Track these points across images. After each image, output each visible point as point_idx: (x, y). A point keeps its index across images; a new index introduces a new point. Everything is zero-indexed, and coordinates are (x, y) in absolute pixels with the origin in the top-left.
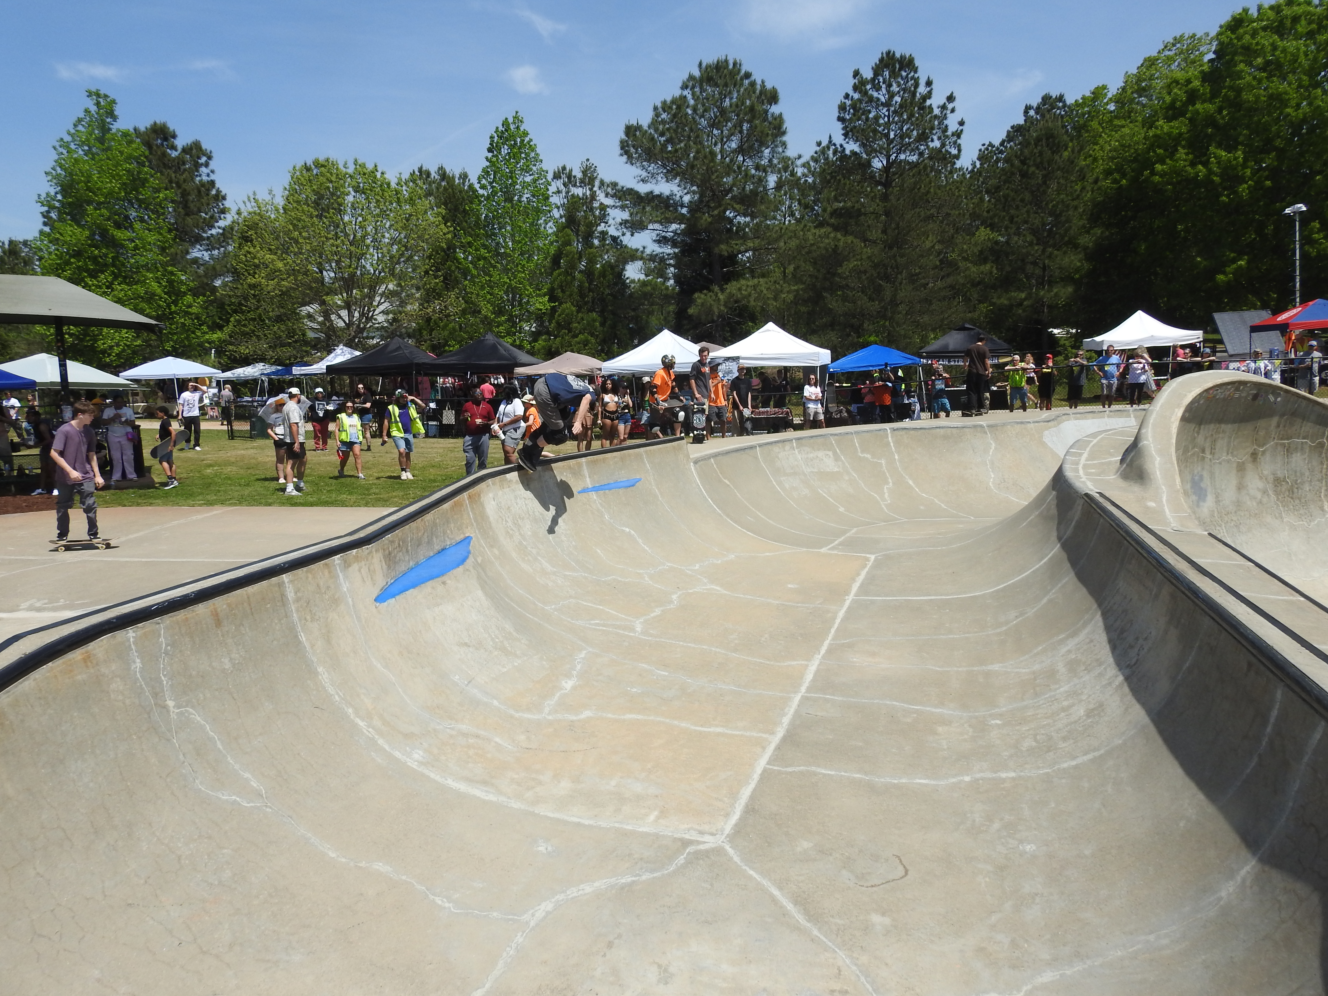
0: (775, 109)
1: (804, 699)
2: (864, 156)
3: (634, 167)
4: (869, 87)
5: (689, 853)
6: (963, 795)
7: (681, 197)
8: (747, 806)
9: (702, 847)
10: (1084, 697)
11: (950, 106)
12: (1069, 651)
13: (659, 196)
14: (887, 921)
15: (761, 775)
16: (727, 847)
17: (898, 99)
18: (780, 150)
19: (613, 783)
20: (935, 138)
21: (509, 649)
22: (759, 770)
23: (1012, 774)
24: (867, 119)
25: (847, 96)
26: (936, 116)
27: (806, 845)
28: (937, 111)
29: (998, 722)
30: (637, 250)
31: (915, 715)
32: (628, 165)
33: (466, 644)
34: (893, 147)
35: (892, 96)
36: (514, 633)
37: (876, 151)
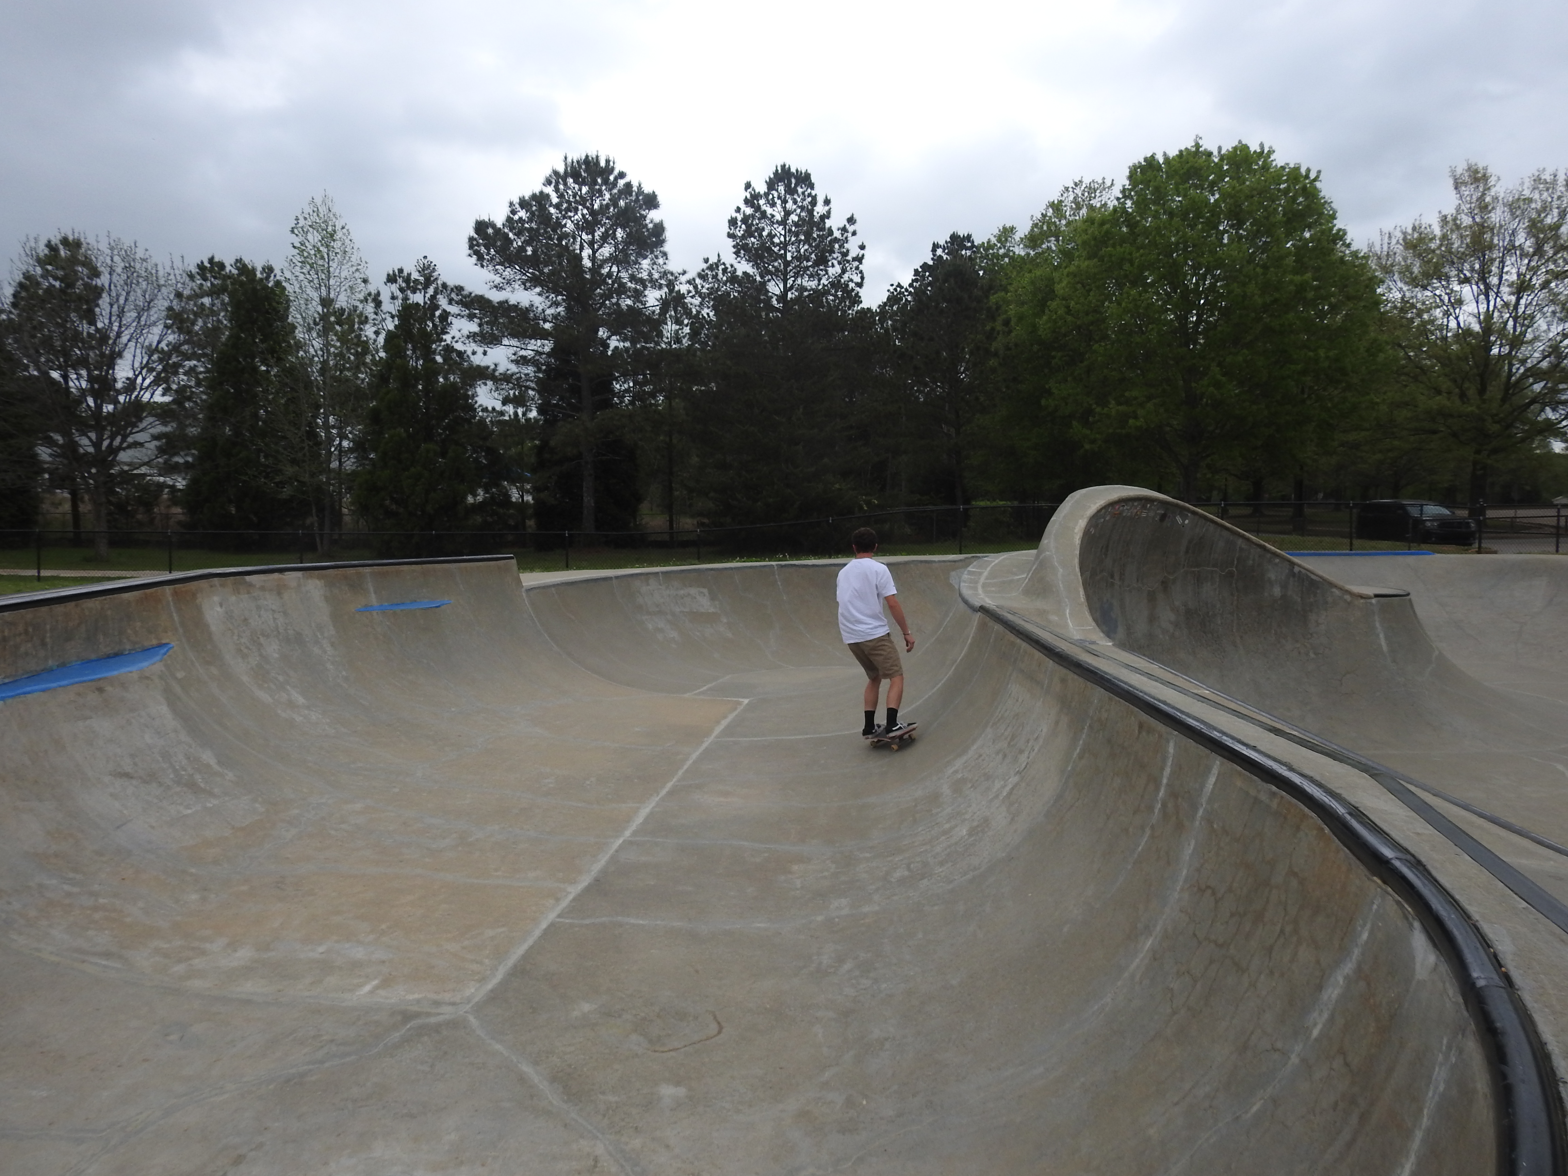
0: (653, 216)
1: (628, 843)
2: (758, 278)
3: (484, 271)
4: (762, 202)
5: (409, 1030)
6: (812, 936)
7: (544, 311)
8: (515, 966)
9: (433, 1020)
10: (967, 816)
11: (851, 229)
12: (956, 772)
13: (516, 307)
14: (681, 1091)
15: (546, 929)
16: (471, 1019)
17: (794, 218)
18: (661, 261)
19: (321, 949)
20: (835, 262)
21: (202, 785)
22: (544, 925)
23: (877, 908)
24: (761, 236)
25: (738, 210)
26: (836, 240)
27: (586, 1007)
28: (837, 234)
29: (868, 855)
30: (488, 367)
31: (766, 855)
32: (478, 267)
33: (128, 776)
34: (791, 270)
35: (788, 213)
36: (216, 767)
37: (769, 273)
